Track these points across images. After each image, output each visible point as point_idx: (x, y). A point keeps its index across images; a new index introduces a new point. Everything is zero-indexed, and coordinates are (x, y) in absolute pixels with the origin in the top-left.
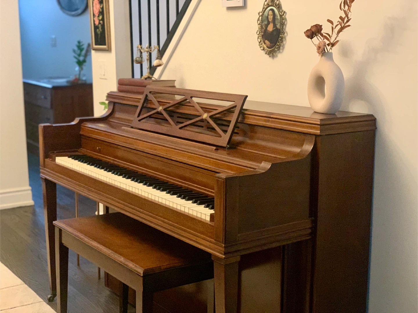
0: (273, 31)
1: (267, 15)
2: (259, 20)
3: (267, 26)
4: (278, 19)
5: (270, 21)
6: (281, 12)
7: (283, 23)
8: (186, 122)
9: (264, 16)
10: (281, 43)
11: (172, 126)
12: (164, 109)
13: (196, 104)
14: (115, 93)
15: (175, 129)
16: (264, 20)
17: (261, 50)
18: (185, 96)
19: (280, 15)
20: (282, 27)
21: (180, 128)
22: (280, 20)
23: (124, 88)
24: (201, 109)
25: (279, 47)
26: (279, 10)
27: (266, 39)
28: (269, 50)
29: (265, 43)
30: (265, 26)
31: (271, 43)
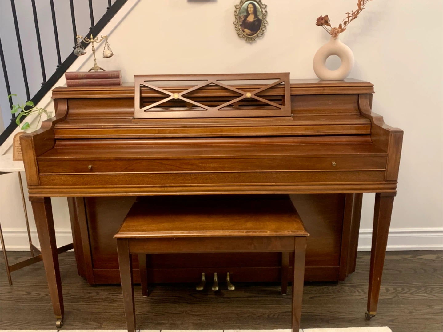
0: (254, 21)
1: (246, 8)
2: (236, 12)
3: (246, 17)
4: (260, 11)
6: (263, 5)
7: (265, 14)
8: (224, 103)
9: (242, 8)
10: (264, 31)
11: (207, 110)
12: (182, 96)
13: (228, 86)
14: (66, 89)
15: (212, 111)
16: (243, 12)
17: (240, 37)
18: (207, 80)
19: (261, 8)
20: (264, 17)
21: (218, 110)
22: (262, 12)
23: (76, 82)
24: (237, 89)
25: (262, 34)
26: (260, 3)
27: (245, 28)
28: (250, 36)
29: (244, 31)
30: (244, 17)
31: (251, 31)
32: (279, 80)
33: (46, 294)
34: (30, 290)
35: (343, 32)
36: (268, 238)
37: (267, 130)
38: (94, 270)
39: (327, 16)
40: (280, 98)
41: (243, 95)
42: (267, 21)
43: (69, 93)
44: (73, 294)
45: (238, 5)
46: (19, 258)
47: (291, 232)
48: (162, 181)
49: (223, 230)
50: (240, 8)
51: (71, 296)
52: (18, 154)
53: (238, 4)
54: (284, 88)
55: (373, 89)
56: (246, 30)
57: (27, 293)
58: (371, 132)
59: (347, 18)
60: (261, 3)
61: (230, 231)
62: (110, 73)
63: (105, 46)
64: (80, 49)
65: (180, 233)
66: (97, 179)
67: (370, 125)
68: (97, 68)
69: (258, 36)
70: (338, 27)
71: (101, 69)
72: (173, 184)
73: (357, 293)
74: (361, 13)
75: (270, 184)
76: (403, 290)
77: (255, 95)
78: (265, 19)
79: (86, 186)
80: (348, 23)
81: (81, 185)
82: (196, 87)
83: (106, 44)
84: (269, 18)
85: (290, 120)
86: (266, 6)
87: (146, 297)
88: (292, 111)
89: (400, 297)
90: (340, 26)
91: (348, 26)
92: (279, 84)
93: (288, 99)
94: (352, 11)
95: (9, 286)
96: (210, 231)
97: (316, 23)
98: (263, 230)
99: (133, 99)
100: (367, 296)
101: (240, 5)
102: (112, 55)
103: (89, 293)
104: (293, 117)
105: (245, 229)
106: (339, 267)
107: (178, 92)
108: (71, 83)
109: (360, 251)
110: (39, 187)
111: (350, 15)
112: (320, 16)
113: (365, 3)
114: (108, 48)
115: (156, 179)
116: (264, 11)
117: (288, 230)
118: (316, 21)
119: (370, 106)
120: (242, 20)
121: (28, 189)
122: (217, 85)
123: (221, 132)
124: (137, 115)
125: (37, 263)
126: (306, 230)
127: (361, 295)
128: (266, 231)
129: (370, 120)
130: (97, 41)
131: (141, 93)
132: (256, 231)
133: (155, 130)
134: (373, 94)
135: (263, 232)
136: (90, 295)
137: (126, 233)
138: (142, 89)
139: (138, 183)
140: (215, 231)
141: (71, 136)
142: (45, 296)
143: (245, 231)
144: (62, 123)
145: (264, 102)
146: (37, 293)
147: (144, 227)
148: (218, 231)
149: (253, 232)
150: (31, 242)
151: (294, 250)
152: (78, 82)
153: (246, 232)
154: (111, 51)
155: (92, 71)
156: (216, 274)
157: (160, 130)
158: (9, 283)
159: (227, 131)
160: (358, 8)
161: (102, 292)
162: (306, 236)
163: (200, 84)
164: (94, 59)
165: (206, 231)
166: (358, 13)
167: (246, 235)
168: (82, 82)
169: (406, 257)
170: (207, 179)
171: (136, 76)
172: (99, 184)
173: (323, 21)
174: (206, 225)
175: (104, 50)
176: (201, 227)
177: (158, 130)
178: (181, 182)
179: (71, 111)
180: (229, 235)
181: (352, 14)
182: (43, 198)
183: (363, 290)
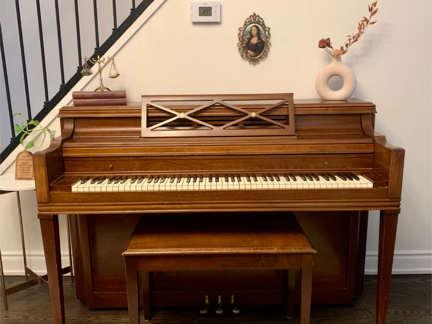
0: (257, 43)
1: (250, 30)
2: (239, 34)
3: (250, 39)
4: (263, 34)
5: (253, 35)
6: (266, 28)
7: (269, 36)
8: (229, 123)
9: (245, 31)
10: (268, 53)
11: (213, 129)
12: (188, 115)
13: (233, 106)
14: (73, 108)
15: (218, 130)
16: (246, 35)
17: (243, 58)
18: (213, 100)
19: (265, 30)
20: (268, 40)
21: (224, 129)
22: (266, 34)
23: (83, 101)
24: (242, 109)
25: (265, 56)
26: (263, 26)
27: (248, 50)
28: (253, 58)
29: (247, 53)
30: (247, 39)
31: (255, 53)
32: (283, 100)
33: (44, 318)
34: (27, 315)
35: (345, 54)
36: (276, 255)
37: (272, 149)
38: (94, 292)
39: (329, 39)
40: (284, 118)
41: (248, 114)
42: (270, 44)
43: (76, 112)
44: (72, 318)
45: (242, 28)
46: (13, 282)
47: (298, 249)
48: (170, 198)
49: (230, 247)
50: (244, 31)
51: (70, 320)
52: (21, 173)
53: (242, 26)
54: (288, 108)
55: (375, 109)
56: (249, 52)
57: (24, 317)
58: (374, 151)
59: (349, 41)
60: (265, 26)
61: (237, 248)
62: (117, 93)
63: (111, 67)
64: (87, 69)
65: (188, 250)
66: (107, 196)
67: (373, 144)
68: (104, 88)
69: (261, 57)
70: (339, 49)
71: (107, 89)
72: (181, 201)
73: (365, 316)
74: (362, 37)
75: (277, 201)
76: (412, 312)
77: (260, 114)
78: (268, 41)
79: (96, 204)
80: (350, 46)
81: (91, 202)
82: (202, 106)
83: (113, 65)
84: (272, 41)
85: (294, 139)
86: (269, 29)
87: (148, 321)
88: (296, 131)
89: (409, 320)
90: (342, 48)
91: (350, 48)
92: (283, 104)
93: (291, 118)
94: (353, 34)
95: (5, 310)
96: (218, 248)
97: (318, 46)
98: (270, 247)
99: (140, 118)
100: (375, 319)
101: (244, 28)
102: (118, 75)
103: (89, 317)
104: (297, 136)
105: (253, 246)
106: (346, 288)
107: (184, 112)
108: (77, 103)
109: (367, 274)
110: (49, 204)
111: (351, 38)
112: (322, 39)
113: (365, 26)
114: (114, 68)
115: (164, 197)
116: (267, 33)
117: (295, 247)
118: (318, 44)
119: (372, 125)
120: (245, 43)
121: (38, 206)
122: (222, 105)
123: (227, 150)
124: (144, 135)
125: (32, 288)
126: (313, 247)
127: (368, 318)
128: (273, 248)
129: (373, 139)
130: (104, 62)
131: (147, 113)
132: (264, 248)
133: (163, 148)
134: (376, 114)
135: (271, 249)
136: (90, 319)
137: (134, 250)
138: (149, 108)
139: (146, 200)
140: (223, 248)
141: (79, 154)
142: (43, 320)
143: (252, 248)
144: (70, 142)
145: (268, 122)
146: (35, 318)
147: (151, 245)
148: (226, 248)
149: (261, 249)
150: (26, 265)
151: (301, 268)
152: (85, 102)
153: (254, 249)
154: (117, 71)
155: (97, 91)
156: (220, 297)
157: (167, 148)
158: (4, 307)
159: (233, 149)
160: (358, 32)
161: (102, 317)
162: (313, 253)
163: (206, 104)
164: (100, 79)
165: (214, 248)
166: (359, 36)
167: (255, 252)
168: (89, 102)
169: (415, 280)
170: (214, 196)
171: (142, 96)
172: (108, 202)
173: (325, 44)
174: (214, 242)
175: (110, 70)
176: (208, 244)
177: (166, 148)
178: (189, 199)
179: (77, 130)
180: (237, 252)
181: (354, 37)
182: (52, 215)
183: (371, 314)
